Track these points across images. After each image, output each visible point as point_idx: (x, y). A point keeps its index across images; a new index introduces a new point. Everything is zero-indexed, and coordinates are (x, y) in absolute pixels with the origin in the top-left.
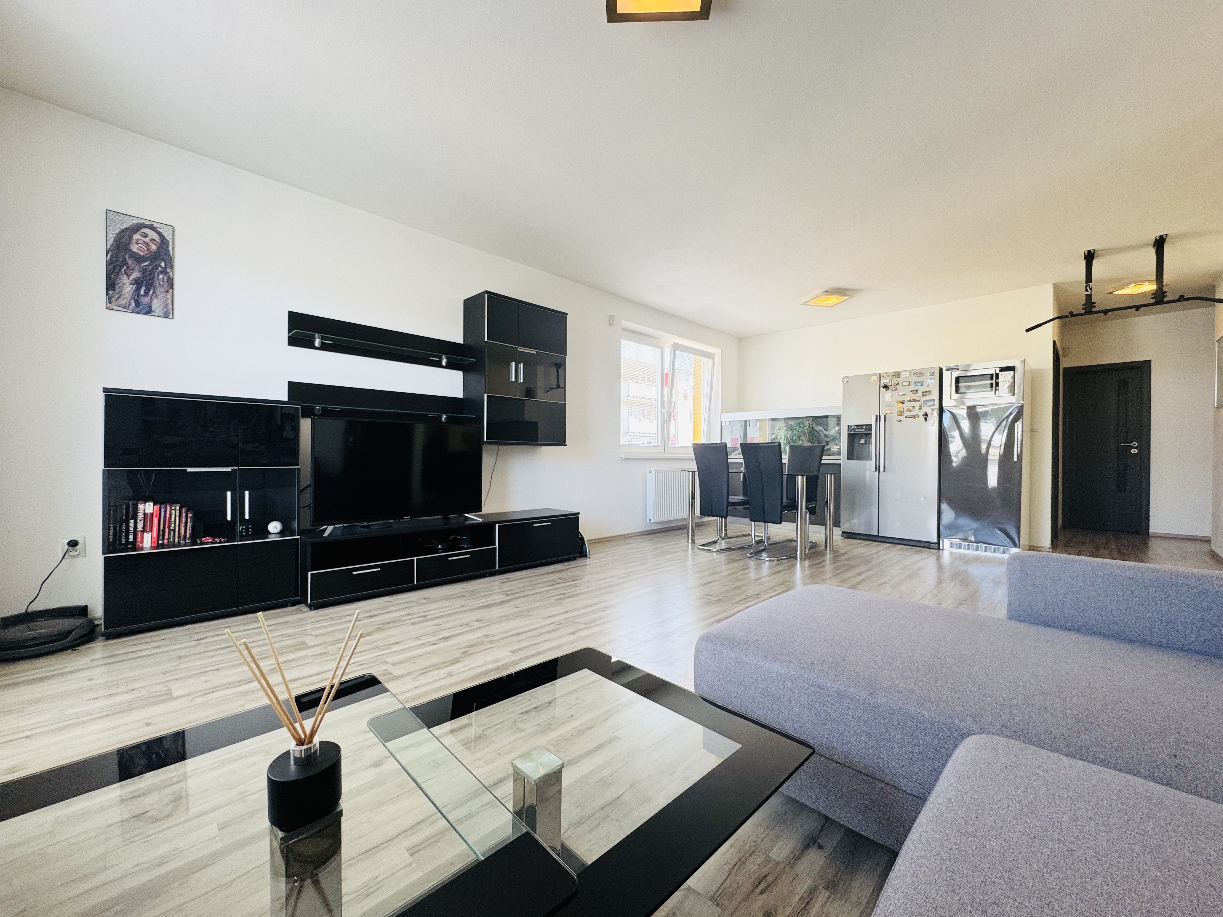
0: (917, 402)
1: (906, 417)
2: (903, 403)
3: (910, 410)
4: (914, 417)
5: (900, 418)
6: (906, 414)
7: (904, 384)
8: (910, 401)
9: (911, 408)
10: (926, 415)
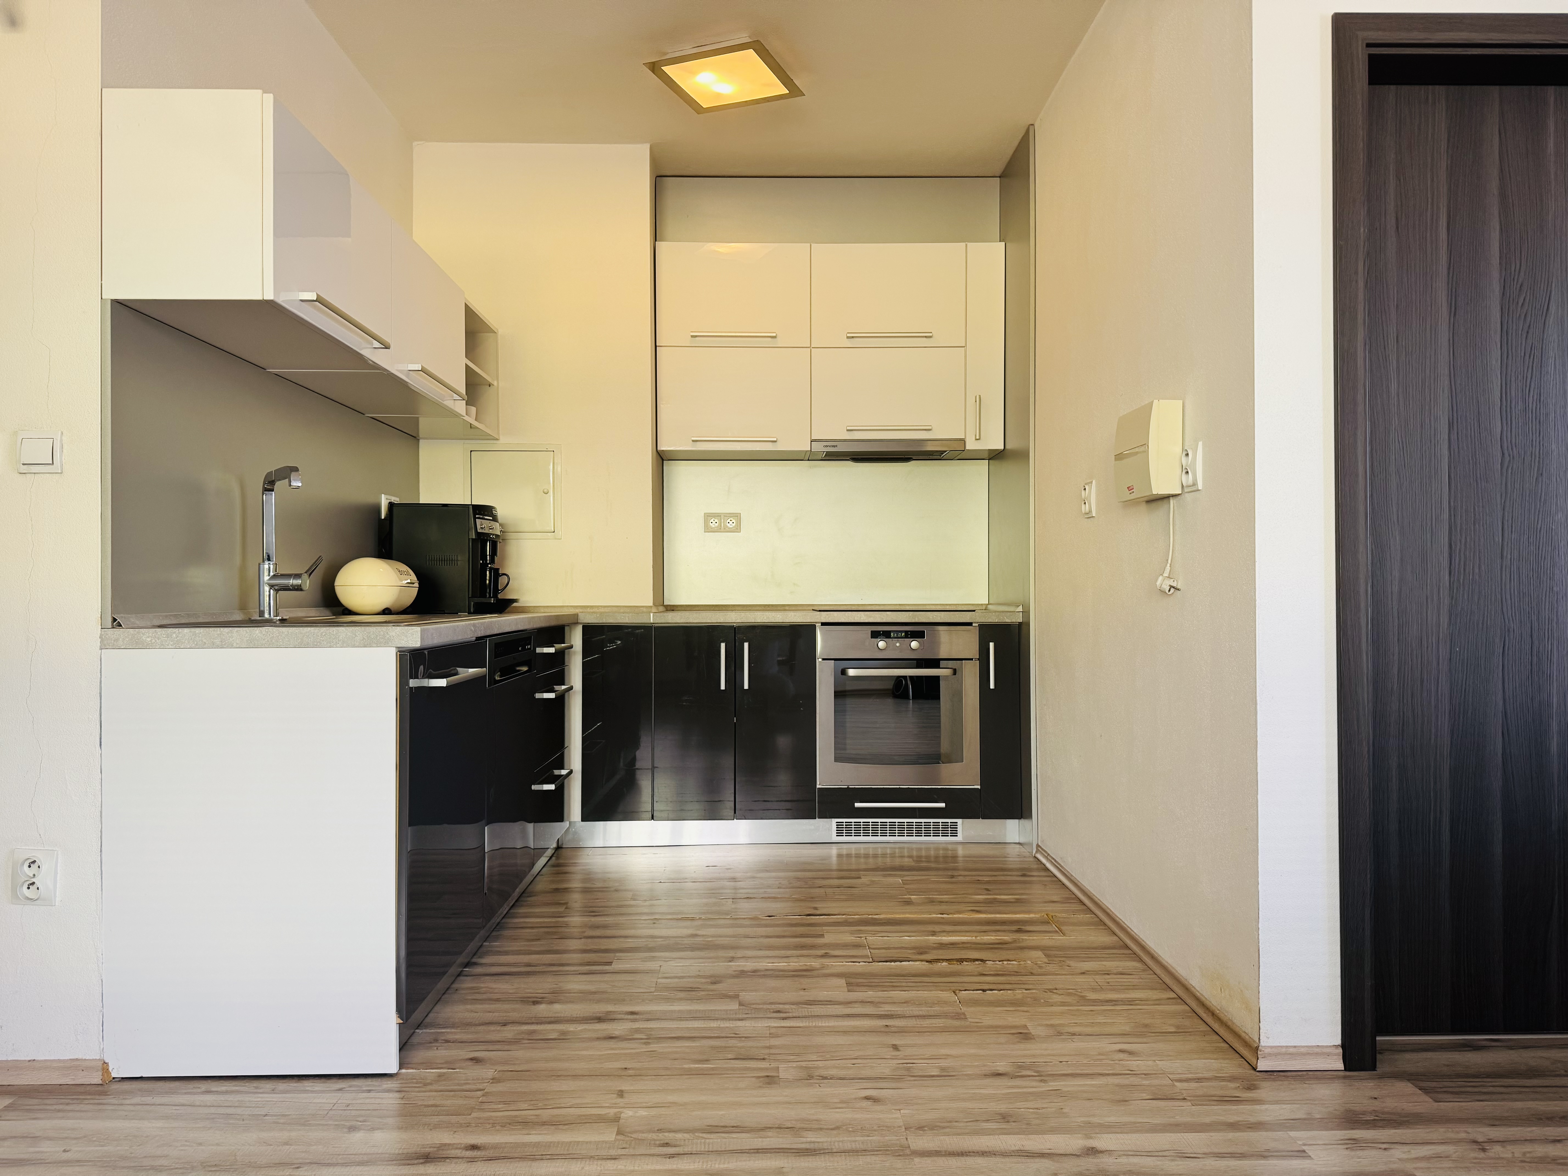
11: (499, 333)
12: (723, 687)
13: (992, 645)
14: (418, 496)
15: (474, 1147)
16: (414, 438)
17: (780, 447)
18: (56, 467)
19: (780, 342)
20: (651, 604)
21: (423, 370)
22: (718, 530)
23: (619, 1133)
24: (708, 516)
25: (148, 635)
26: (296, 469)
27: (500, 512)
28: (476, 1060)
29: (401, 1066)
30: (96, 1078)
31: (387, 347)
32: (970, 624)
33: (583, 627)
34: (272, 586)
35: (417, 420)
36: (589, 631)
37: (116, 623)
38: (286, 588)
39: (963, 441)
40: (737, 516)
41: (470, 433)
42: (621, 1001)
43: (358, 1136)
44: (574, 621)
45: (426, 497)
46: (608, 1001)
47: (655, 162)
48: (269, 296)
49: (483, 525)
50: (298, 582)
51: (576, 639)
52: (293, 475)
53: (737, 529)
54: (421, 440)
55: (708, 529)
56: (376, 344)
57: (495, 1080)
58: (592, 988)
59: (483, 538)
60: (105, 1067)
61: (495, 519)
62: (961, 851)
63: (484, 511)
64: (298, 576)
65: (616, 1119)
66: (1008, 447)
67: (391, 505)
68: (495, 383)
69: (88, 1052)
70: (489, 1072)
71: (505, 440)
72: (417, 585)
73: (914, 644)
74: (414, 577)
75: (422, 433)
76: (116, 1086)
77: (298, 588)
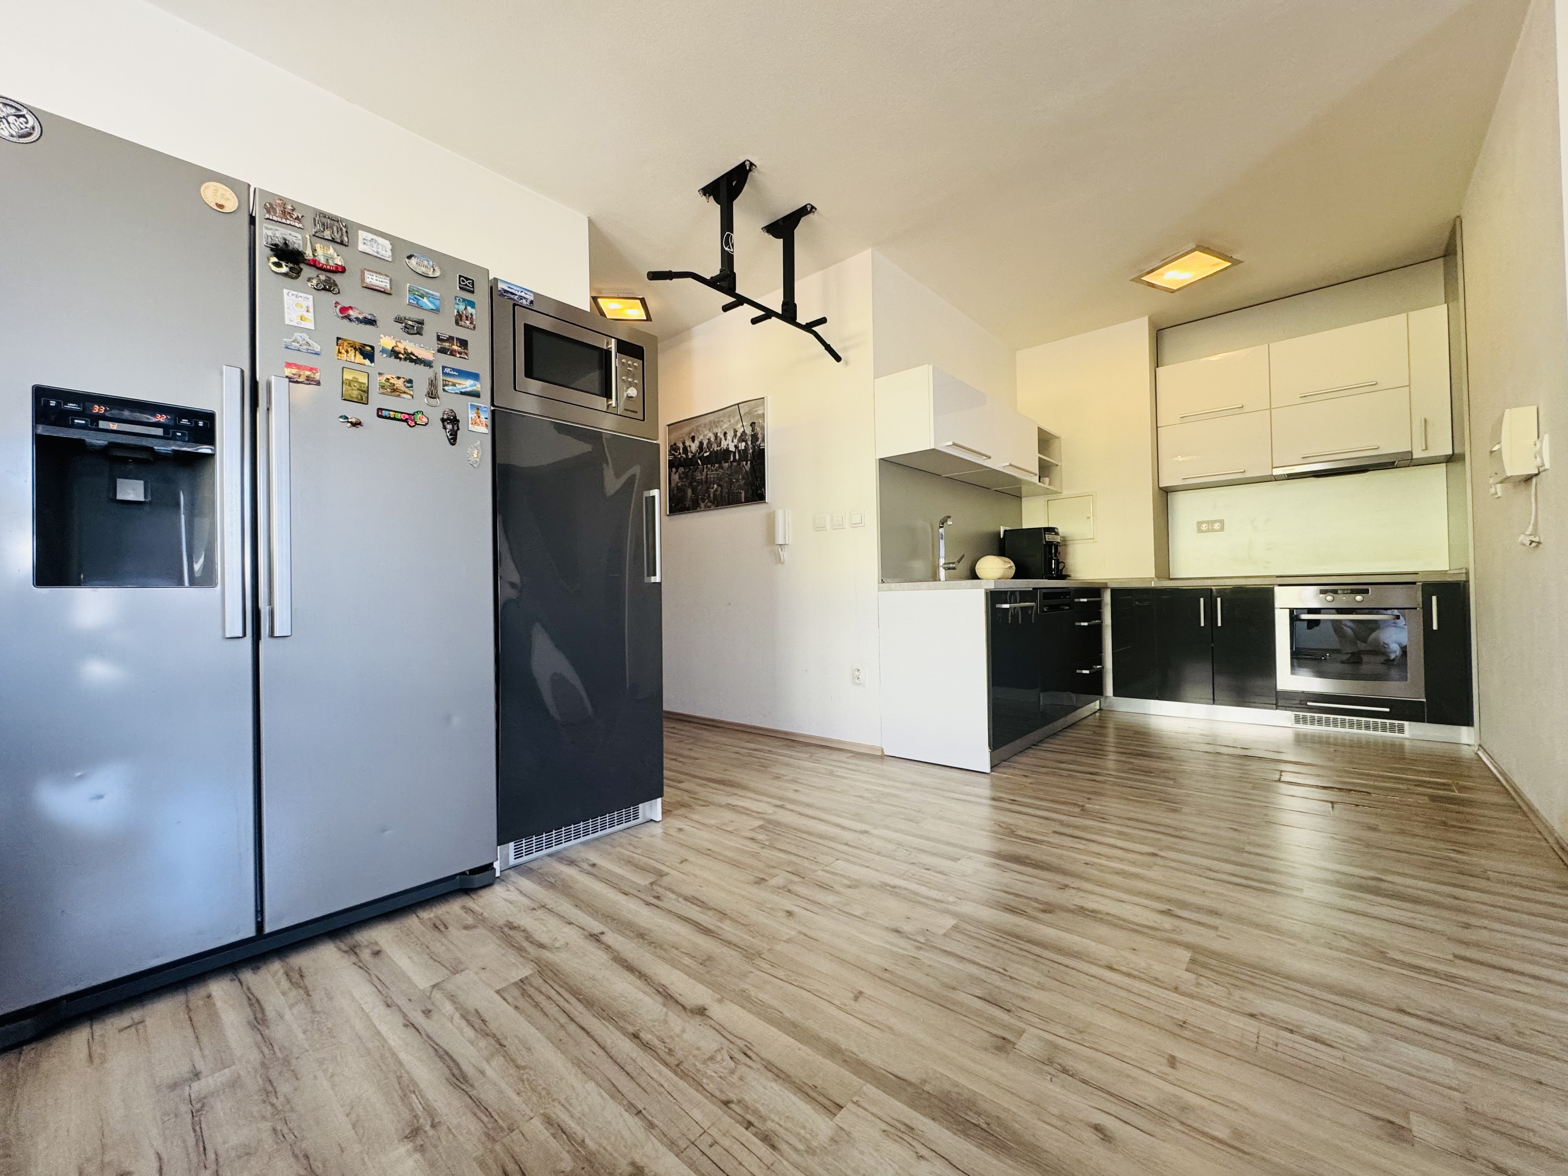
0: (421, 368)
1: (380, 413)
2: (369, 354)
3: (394, 390)
4: (409, 419)
5: (355, 411)
6: (378, 399)
7: (372, 279)
8: (395, 354)
9: (399, 384)
10: (452, 422)
11: (1062, 438)
12: (1202, 624)
13: (1434, 598)
14: (1022, 525)
15: (1013, 800)
16: (1020, 498)
17: (1248, 475)
18: (863, 524)
19: (1245, 410)
20: (1153, 576)
21: (1010, 465)
22: (1208, 531)
23: (1082, 810)
24: (1199, 524)
25: (893, 585)
26: (949, 517)
27: (1061, 531)
28: (1026, 776)
29: (992, 771)
30: (880, 754)
31: (990, 458)
32: (1414, 583)
33: (1111, 590)
34: (944, 568)
35: (1020, 488)
36: (1115, 592)
37: (883, 582)
38: (949, 569)
39: (1411, 453)
40: (1222, 522)
41: (1047, 492)
42: (1103, 769)
43: (968, 787)
44: (1106, 587)
45: (1026, 526)
46: (1099, 768)
47: (1152, 323)
48: (932, 447)
49: (1049, 537)
50: (954, 565)
51: (1107, 597)
52: (948, 520)
53: (1222, 529)
54: (1023, 499)
55: (1200, 531)
56: (985, 458)
57: (1031, 783)
58: (1094, 763)
59: (1050, 544)
60: (882, 750)
61: (1057, 534)
62: (1407, 743)
63: (1051, 530)
64: (953, 563)
65: (1083, 806)
66: (1456, 452)
67: (1005, 531)
68: (1060, 464)
69: (878, 744)
70: (1029, 780)
71: (1066, 493)
72: (1014, 568)
73: (1359, 598)
74: (1012, 564)
75: (1023, 494)
76: (886, 758)
77: (954, 568)
